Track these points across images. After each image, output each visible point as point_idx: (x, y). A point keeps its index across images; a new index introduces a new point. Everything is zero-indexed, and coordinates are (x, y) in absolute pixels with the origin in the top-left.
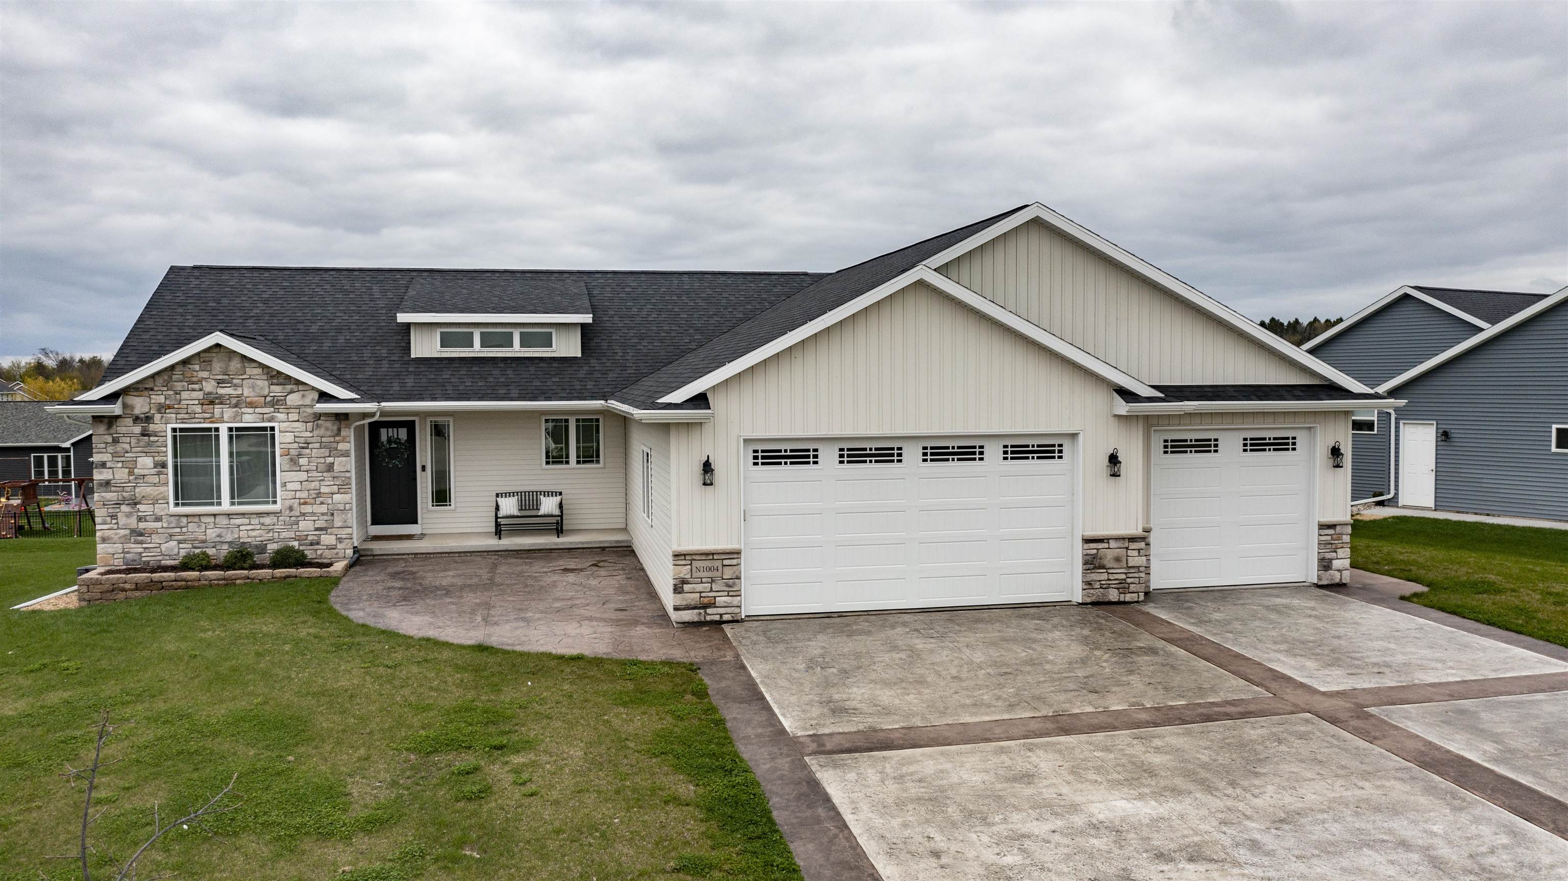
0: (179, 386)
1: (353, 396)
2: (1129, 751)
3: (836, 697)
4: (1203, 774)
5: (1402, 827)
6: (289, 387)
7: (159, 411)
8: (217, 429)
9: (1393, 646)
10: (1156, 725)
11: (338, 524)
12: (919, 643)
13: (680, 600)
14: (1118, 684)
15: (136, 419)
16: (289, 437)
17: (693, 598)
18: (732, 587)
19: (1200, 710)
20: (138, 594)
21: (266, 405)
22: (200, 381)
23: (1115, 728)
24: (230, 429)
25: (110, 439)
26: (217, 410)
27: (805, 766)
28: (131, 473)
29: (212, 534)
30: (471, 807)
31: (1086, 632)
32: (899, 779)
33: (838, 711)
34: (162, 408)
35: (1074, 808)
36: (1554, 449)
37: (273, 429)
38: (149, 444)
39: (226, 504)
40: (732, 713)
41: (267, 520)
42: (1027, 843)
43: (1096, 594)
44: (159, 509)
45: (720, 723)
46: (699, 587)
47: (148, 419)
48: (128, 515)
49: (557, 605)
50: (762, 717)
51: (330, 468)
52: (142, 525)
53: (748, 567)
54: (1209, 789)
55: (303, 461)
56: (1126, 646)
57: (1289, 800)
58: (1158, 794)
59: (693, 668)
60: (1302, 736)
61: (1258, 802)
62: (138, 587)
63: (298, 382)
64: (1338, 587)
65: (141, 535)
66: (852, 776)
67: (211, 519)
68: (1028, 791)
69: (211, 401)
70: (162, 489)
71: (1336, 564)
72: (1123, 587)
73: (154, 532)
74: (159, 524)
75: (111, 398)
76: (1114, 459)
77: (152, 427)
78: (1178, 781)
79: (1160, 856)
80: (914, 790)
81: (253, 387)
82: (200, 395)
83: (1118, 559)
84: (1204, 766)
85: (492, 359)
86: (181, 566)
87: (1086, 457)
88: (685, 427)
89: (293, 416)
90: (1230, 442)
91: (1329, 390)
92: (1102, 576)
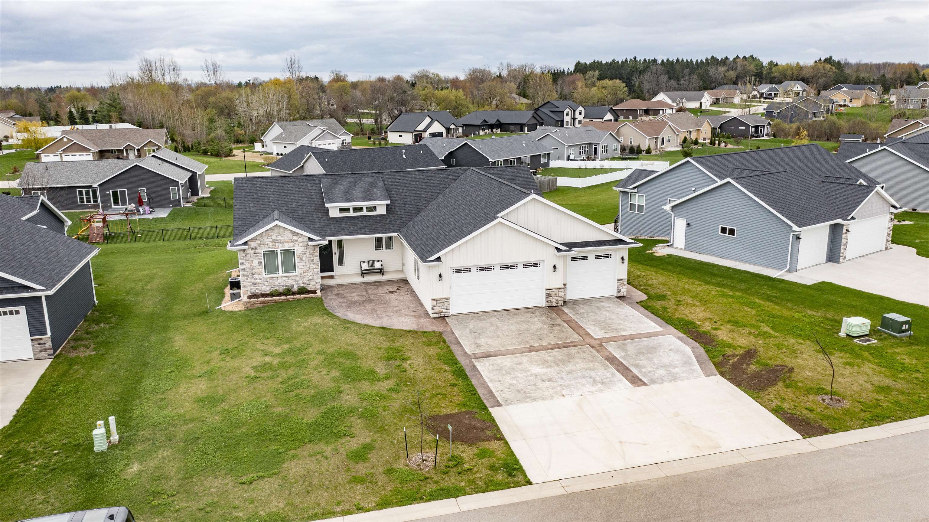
0: (264, 238)
1: (320, 238)
2: (544, 356)
3: (478, 342)
4: (558, 362)
5: (593, 374)
6: (299, 236)
7: (259, 246)
8: (277, 251)
9: (622, 322)
10: (552, 349)
11: (315, 278)
12: (499, 323)
13: (433, 311)
14: (548, 336)
15: (252, 249)
16: (299, 252)
17: (437, 311)
18: (447, 308)
19: (564, 345)
20: (261, 305)
21: (292, 242)
22: (271, 236)
23: (543, 350)
24: (281, 250)
25: (244, 256)
26: (277, 244)
27: (472, 362)
28: (251, 266)
29: (277, 283)
30: (404, 374)
31: (544, 318)
32: (493, 364)
33: (479, 346)
35: (529, 371)
36: (720, 233)
37: (294, 249)
38: (256, 256)
39: (281, 274)
40: (454, 348)
41: (294, 278)
42: (518, 379)
43: (549, 304)
44: (261, 276)
45: (451, 351)
46: (439, 308)
47: (256, 249)
48: (251, 279)
49: (395, 309)
50: (460, 349)
51: (312, 261)
52: (256, 281)
53: (451, 301)
54: (558, 365)
55: (304, 259)
56: (553, 323)
57: (573, 368)
58: (547, 367)
59: (440, 333)
60: (584, 352)
61: (567, 369)
62: (261, 303)
63: (301, 235)
64: (621, 298)
65: (255, 284)
66: (482, 364)
67: (276, 279)
68: (520, 367)
69: (275, 242)
70: (261, 270)
71: (622, 290)
72: (557, 302)
73: (259, 283)
74: (260, 281)
75: (246, 243)
76: (555, 267)
77: (257, 251)
78: (552, 364)
79: (543, 381)
80: (496, 367)
81: (287, 237)
82: (271, 240)
83: (556, 294)
84: (559, 360)
85: (357, 216)
86: (271, 295)
87: (547, 267)
88: (435, 266)
89: (301, 245)
90: (591, 257)
91: (620, 242)
92: (551, 299)
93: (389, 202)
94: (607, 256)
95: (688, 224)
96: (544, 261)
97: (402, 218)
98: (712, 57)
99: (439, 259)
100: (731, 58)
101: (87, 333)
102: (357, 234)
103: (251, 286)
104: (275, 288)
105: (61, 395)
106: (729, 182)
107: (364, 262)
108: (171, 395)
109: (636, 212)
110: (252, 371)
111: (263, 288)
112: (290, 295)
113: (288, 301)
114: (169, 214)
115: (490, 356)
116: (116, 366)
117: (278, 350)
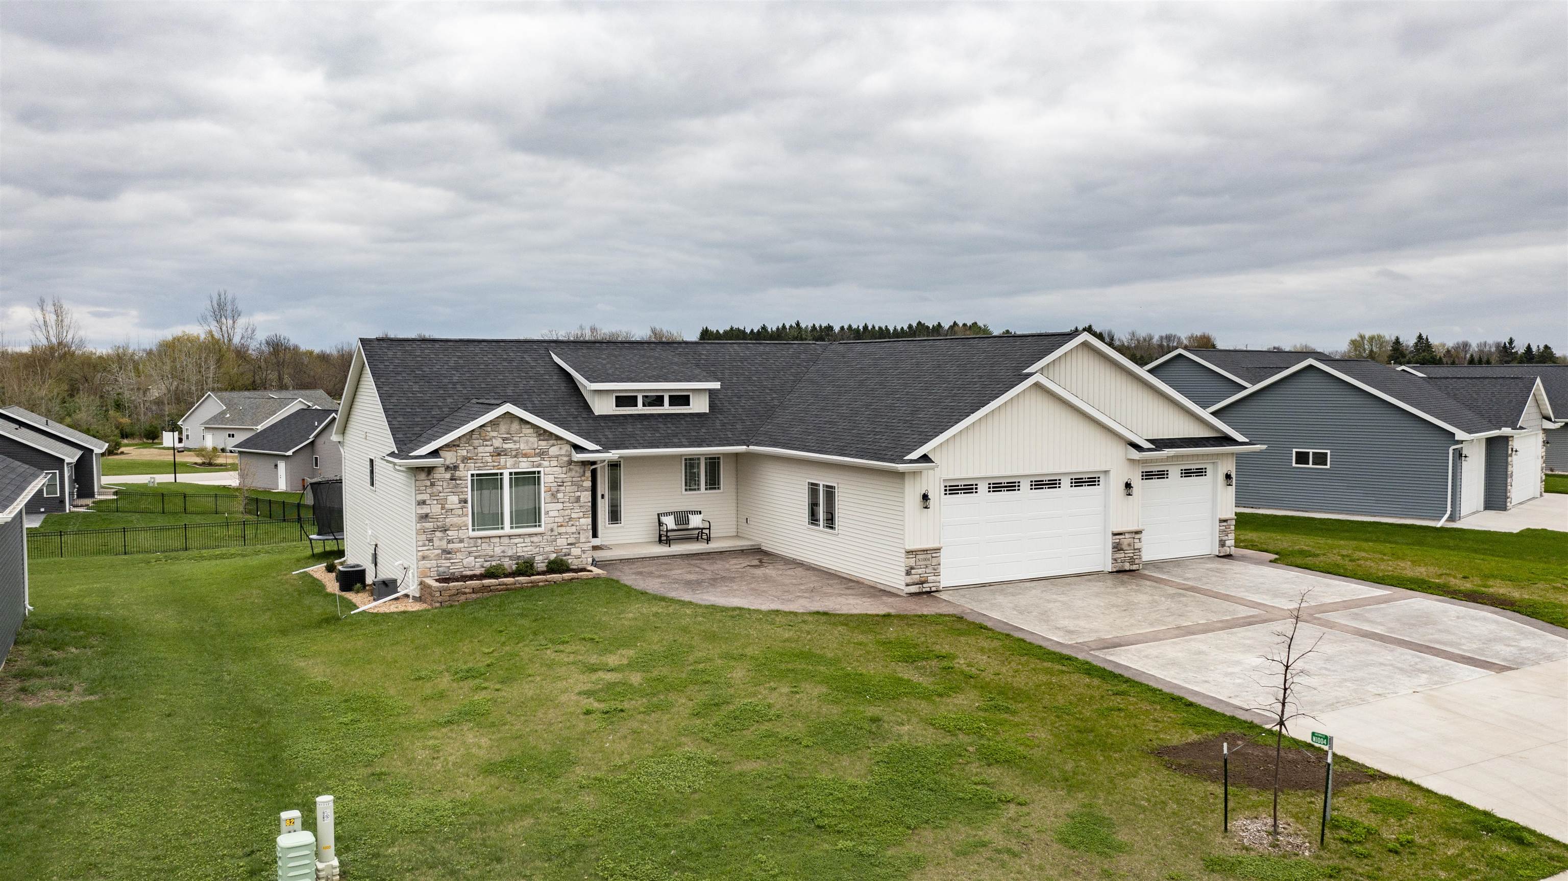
0: (476, 443)
1: (598, 448)
3: (1059, 626)
4: (1275, 646)
6: (550, 440)
7: (463, 462)
8: (501, 474)
10: (1230, 628)
11: (582, 540)
12: (1059, 598)
13: (909, 579)
14: (1188, 611)
15: (447, 468)
16: (551, 479)
17: (916, 578)
18: (936, 570)
19: (1241, 621)
20: (474, 596)
21: (536, 455)
22: (491, 439)
23: (1214, 631)
24: (511, 474)
25: (428, 483)
26: (503, 459)
27: (1098, 656)
28: (442, 508)
29: (498, 550)
30: (979, 680)
31: (1135, 588)
32: (1148, 657)
33: (1071, 632)
34: (465, 459)
36: (1294, 465)
37: (539, 472)
38: (457, 486)
39: (507, 530)
41: (535, 539)
43: (1119, 566)
44: (462, 534)
46: (920, 571)
47: (456, 468)
48: (441, 539)
49: (803, 588)
51: (578, 499)
52: (450, 546)
53: (945, 558)
55: (560, 495)
56: (1165, 593)
58: (1266, 655)
59: (961, 617)
60: (1301, 629)
62: (474, 591)
63: (557, 439)
64: (1229, 556)
65: (449, 553)
66: (1124, 658)
67: (497, 540)
69: (498, 453)
70: (464, 519)
71: (1228, 543)
72: (1132, 561)
73: (459, 550)
74: (462, 545)
75: (435, 453)
76: (1128, 486)
77: (458, 474)
78: (1269, 650)
80: (1163, 661)
81: (527, 442)
82: (491, 449)
83: (1129, 545)
84: (1271, 643)
85: (652, 415)
86: (492, 574)
87: (1115, 484)
89: (554, 463)
90: (1174, 472)
91: (1226, 440)
92: (1121, 555)
93: (716, 385)
94: (1200, 472)
96: (1107, 472)
99: (925, 458)
101: (45, 664)
102: (666, 446)
103: (438, 557)
104: (494, 563)
105: (56, 786)
106: (1310, 367)
107: (667, 514)
108: (396, 765)
110: (591, 700)
111: (465, 562)
112: (533, 575)
113: (535, 585)
116: (179, 721)
117: (612, 660)
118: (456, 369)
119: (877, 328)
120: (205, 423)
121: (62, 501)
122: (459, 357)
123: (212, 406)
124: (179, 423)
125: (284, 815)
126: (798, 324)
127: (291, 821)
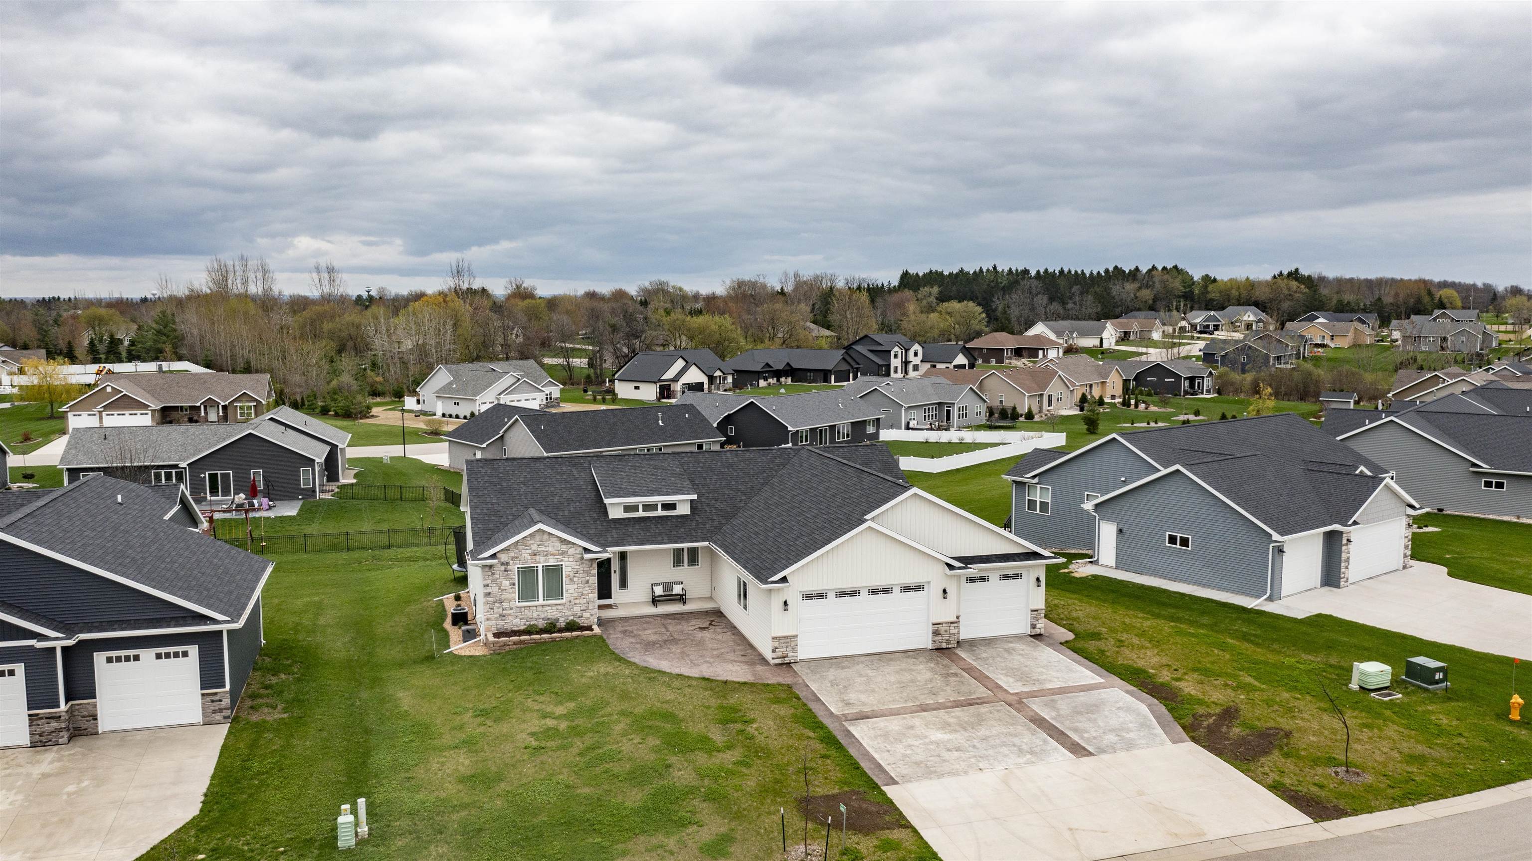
0: (520, 548)
1: (600, 549)
2: (943, 717)
3: (845, 698)
4: (965, 725)
5: (1016, 741)
6: (569, 546)
7: (512, 560)
8: (537, 567)
9: (1044, 671)
10: (953, 707)
11: (591, 607)
12: (870, 673)
13: (774, 655)
14: (943, 690)
15: (502, 564)
16: (569, 569)
17: (779, 654)
18: (794, 650)
19: (968, 702)
20: (514, 646)
21: (559, 554)
22: (530, 545)
23: (940, 709)
24: (543, 566)
25: (490, 573)
26: (538, 558)
27: (844, 726)
28: (499, 589)
29: (535, 615)
30: (752, 741)
31: (932, 665)
32: (874, 729)
33: (848, 704)
34: (513, 558)
35: (926, 737)
36: (1167, 545)
37: (562, 565)
38: (508, 575)
39: (541, 601)
40: (812, 706)
41: (559, 607)
42: (913, 748)
43: (937, 645)
44: (512, 604)
45: (810, 710)
46: (782, 650)
47: (507, 564)
48: (498, 608)
49: (715, 653)
50: (822, 708)
51: (587, 582)
52: (504, 612)
53: (800, 641)
54: (965, 729)
55: (575, 579)
56: (947, 672)
57: (988, 733)
58: (950, 732)
59: (789, 687)
60: (998, 711)
61: (979, 734)
62: (515, 644)
63: (573, 544)
64: (1037, 637)
65: (504, 616)
66: (859, 728)
67: (535, 608)
68: (913, 732)
69: (535, 554)
70: (513, 595)
71: (1038, 626)
72: (948, 642)
73: (510, 615)
74: (512, 611)
75: (494, 556)
76: (945, 591)
77: (509, 567)
78: (957, 728)
79: (949, 750)
80: (879, 733)
81: (554, 547)
82: (530, 551)
83: (946, 631)
84: (966, 722)
85: (649, 518)
86: (527, 632)
87: (935, 591)
88: (778, 590)
89: (571, 559)
90: (994, 578)
91: (1035, 555)
92: (940, 638)
93: (695, 497)
94: (1016, 576)
95: (1120, 531)
96: (929, 582)
97: (713, 521)
98: (1116, 268)
99: (784, 580)
100: (1144, 269)
101: (266, 687)
102: (651, 544)
103: (497, 619)
104: (532, 623)
105: (259, 773)
106: (1178, 471)
107: (658, 584)
108: (420, 773)
109: (1038, 512)
110: (532, 739)
111: (514, 622)
112: (554, 632)
113: (553, 640)
114: (300, 510)
115: (867, 717)
116: (325, 734)
117: (560, 710)
118: (524, 483)
119: (1073, 272)
120: (437, 392)
121: (314, 491)
122: (529, 473)
123: (441, 377)
124: (418, 390)
125: (343, 807)
126: (995, 268)
127: (345, 810)
